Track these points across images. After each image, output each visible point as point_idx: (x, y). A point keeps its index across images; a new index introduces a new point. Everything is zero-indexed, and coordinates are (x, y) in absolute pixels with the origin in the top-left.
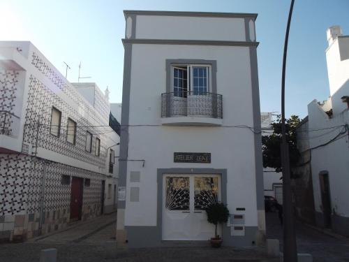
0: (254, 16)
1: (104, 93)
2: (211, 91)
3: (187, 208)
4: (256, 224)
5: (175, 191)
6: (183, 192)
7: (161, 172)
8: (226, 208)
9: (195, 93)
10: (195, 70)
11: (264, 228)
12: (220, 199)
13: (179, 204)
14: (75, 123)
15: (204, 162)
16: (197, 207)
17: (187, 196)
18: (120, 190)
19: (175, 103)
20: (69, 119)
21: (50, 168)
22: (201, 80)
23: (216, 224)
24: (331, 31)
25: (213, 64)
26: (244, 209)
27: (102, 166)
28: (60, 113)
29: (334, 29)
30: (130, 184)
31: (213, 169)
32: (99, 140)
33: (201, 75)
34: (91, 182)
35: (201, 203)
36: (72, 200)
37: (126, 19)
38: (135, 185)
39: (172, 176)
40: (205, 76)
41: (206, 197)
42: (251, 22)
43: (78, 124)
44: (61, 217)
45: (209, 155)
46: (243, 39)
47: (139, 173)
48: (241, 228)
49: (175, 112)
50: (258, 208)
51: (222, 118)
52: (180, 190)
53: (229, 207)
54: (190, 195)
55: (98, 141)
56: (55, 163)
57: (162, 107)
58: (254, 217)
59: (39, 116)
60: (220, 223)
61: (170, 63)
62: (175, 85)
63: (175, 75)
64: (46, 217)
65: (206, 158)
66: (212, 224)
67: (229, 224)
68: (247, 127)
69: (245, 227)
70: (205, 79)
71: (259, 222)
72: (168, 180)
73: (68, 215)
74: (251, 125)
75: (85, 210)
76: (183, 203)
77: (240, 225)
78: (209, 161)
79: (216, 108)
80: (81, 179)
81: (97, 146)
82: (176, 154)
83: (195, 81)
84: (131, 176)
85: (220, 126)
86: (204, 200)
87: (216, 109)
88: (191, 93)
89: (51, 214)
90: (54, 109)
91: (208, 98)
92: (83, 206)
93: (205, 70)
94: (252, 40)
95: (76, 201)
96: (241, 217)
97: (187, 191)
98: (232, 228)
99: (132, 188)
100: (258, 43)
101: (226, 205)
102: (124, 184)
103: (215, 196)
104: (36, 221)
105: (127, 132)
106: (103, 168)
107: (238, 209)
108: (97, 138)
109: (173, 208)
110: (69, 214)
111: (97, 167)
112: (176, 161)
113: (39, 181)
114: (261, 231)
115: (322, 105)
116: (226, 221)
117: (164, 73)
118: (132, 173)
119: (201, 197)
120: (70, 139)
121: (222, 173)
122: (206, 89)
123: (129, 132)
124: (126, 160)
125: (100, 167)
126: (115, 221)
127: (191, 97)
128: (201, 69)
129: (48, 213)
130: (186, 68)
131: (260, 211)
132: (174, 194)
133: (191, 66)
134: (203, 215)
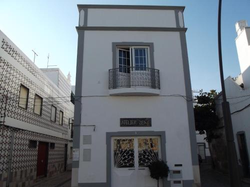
0: (182, 9)
1: (67, 77)
2: (150, 67)
3: (132, 165)
4: (192, 178)
5: (122, 151)
6: (128, 152)
7: (109, 135)
8: (166, 165)
9: (137, 69)
10: (136, 50)
11: (199, 181)
12: (160, 157)
13: (125, 163)
14: (42, 99)
15: (145, 125)
16: (140, 165)
17: (132, 155)
18: (74, 151)
19: (120, 77)
20: (36, 95)
21: (18, 135)
22: (141, 59)
23: (157, 179)
24: (239, 24)
25: (151, 45)
26: (181, 165)
27: (65, 133)
28: (28, 90)
29: (241, 22)
30: (83, 147)
31: (153, 131)
32: (63, 113)
33: (141, 55)
34: (56, 145)
35: (144, 161)
36: (39, 160)
37: (80, 12)
38: (87, 147)
39: (118, 138)
40: (145, 55)
41: (148, 156)
42: (180, 13)
43: (44, 100)
44: (28, 175)
45: (150, 120)
46: (175, 26)
47: (90, 136)
48: (179, 182)
49: (120, 84)
50: (193, 164)
51: (159, 88)
52: (126, 150)
53: (168, 164)
54: (135, 154)
55: (61, 113)
56: (23, 130)
57: (109, 80)
58: (190, 172)
59: (14, 94)
60: (161, 178)
61: (115, 45)
62: (120, 63)
63: (120, 55)
64: (14, 176)
65: (147, 122)
66: (155, 179)
67: (169, 179)
68: (181, 96)
69: (183, 181)
70: (145, 58)
71: (195, 176)
72: (116, 142)
73: (34, 173)
74: (184, 94)
75: (50, 168)
76: (129, 161)
77: (179, 179)
78: (150, 125)
79: (155, 80)
80: (47, 143)
81: (61, 116)
82: (122, 120)
83: (137, 60)
84: (84, 139)
85: (158, 95)
86: (147, 158)
87: (155, 82)
88: (134, 69)
89: (19, 174)
90: (22, 86)
91: (148, 72)
92: (48, 165)
93: (144, 50)
94: (182, 27)
95: (42, 161)
96: (179, 172)
97: (132, 151)
98: (172, 182)
99: (84, 149)
100: (186, 29)
101: (166, 162)
102: (78, 147)
103: (156, 155)
104: (4, 180)
105: (80, 102)
106: (66, 134)
107: (176, 165)
108: (61, 111)
109: (121, 166)
110: (36, 173)
111: (61, 134)
112: (122, 125)
113: (7, 146)
114: (196, 184)
115: (235, 80)
116: (167, 176)
117: (111, 53)
118: (85, 136)
119: (144, 156)
120: (37, 111)
121: (161, 135)
122: (145, 65)
123: (82, 102)
124: (79, 126)
125: (63, 134)
126: (70, 179)
127: (133, 72)
128: (141, 50)
129: (16, 172)
130: (129, 49)
131: (194, 166)
132: (121, 153)
133: (133, 47)
134: (146, 172)
